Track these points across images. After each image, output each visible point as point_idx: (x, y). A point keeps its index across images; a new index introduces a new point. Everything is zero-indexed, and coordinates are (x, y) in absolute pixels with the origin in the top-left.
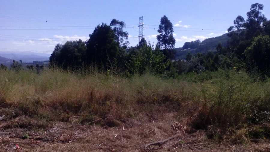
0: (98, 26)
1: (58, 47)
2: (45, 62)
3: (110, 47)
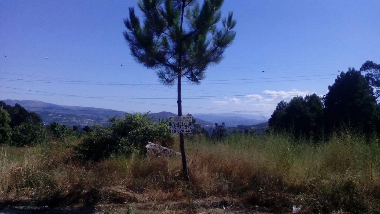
0: (342, 74)
1: (281, 106)
2: (252, 126)
3: (362, 103)
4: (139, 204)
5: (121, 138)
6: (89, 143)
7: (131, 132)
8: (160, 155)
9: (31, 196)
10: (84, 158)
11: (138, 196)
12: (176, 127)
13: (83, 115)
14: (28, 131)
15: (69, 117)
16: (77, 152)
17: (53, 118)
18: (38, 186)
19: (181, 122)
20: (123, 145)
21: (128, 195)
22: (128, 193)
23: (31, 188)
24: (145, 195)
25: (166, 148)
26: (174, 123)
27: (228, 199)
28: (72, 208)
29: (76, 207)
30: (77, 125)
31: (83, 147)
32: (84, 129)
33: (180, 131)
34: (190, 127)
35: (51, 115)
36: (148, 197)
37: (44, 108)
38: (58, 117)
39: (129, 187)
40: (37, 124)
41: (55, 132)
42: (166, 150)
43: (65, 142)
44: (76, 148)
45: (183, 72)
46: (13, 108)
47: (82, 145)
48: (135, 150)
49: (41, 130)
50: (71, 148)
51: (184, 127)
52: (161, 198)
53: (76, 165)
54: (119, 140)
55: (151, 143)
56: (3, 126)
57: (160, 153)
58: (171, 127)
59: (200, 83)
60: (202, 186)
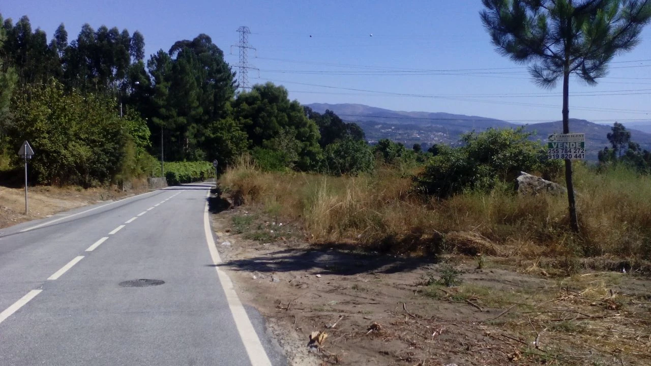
4: (498, 258)
5: (479, 165)
6: (433, 172)
7: (495, 156)
8: (539, 193)
9: (357, 239)
10: (426, 192)
11: (498, 248)
12: (560, 151)
13: (429, 127)
14: (345, 153)
15: (407, 129)
16: (415, 184)
17: (382, 132)
18: (366, 226)
19: (567, 143)
20: (482, 176)
21: (484, 245)
22: (483, 242)
23: (357, 229)
24: (508, 246)
25: (550, 182)
26: (556, 144)
27: (631, 260)
28: (408, 255)
29: (413, 255)
30: (420, 143)
31: (424, 178)
32: (430, 150)
33: (565, 156)
34: (581, 151)
35: (380, 126)
36: (512, 250)
37: (368, 116)
38: (390, 130)
39: (486, 235)
40: (359, 142)
41: (386, 155)
42: (549, 185)
43: (399, 170)
44: (414, 179)
45: (571, 66)
46: (323, 117)
47: (423, 174)
48: (500, 184)
49: (363, 151)
50: (408, 179)
51: (573, 150)
52: (532, 253)
53: (414, 202)
54: (477, 169)
55: (526, 174)
56: (311, 145)
57: (539, 189)
58: (552, 149)
59: (596, 82)
60: (596, 240)
